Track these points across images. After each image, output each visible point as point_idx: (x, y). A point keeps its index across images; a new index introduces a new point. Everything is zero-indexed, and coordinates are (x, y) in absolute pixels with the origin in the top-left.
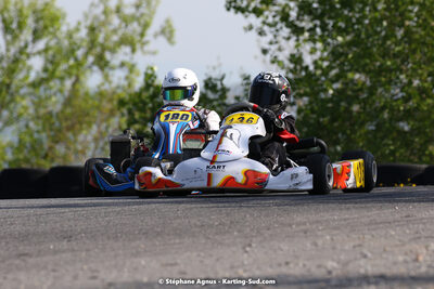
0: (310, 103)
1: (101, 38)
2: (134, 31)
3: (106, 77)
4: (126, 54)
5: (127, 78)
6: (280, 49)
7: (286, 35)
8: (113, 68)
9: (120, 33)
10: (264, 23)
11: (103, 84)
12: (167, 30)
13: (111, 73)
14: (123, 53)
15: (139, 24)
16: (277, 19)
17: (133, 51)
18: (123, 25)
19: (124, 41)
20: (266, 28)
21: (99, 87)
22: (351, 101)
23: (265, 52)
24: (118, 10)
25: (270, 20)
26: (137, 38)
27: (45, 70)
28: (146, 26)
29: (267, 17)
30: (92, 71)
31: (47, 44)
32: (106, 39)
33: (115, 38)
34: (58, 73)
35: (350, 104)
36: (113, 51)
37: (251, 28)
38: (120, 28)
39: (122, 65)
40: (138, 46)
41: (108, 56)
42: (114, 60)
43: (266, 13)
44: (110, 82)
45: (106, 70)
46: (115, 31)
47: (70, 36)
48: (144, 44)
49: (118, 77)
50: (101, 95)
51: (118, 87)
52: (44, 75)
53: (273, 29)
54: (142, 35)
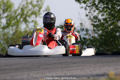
0: (102, 32)
1: (25, 12)
2: (37, 10)
3: (27, 25)
4: (34, 18)
5: (34, 26)
6: (92, 15)
7: (94, 10)
8: (29, 22)
9: (32, 10)
10: (87, 6)
11: (26, 28)
12: (48, 10)
13: (29, 24)
14: (33, 17)
15: (38, 7)
16: (91, 5)
17: (36, 16)
18: (33, 8)
19: (33, 13)
20: (87, 8)
21: (25, 29)
22: (116, 31)
23: (87, 15)
24: (31, 3)
25: (89, 5)
26: (37, 12)
27: (7, 23)
28: (40, 8)
29: (88, 4)
30: (22, 23)
31: (7, 14)
32: (27, 13)
33: (30, 12)
34: (11, 24)
35: (116, 33)
36: (29, 17)
37: (82, 7)
38: (32, 9)
39: (33, 21)
40: (38, 15)
41: (28, 18)
42: (30, 19)
43: (87, 3)
44: (28, 27)
45: (27, 23)
46: (30, 10)
47: (16, 12)
48: (40, 14)
49: (31, 25)
50: (26, 31)
51: (31, 29)
52: (6, 25)
53: (90, 8)
54: (39, 11)
